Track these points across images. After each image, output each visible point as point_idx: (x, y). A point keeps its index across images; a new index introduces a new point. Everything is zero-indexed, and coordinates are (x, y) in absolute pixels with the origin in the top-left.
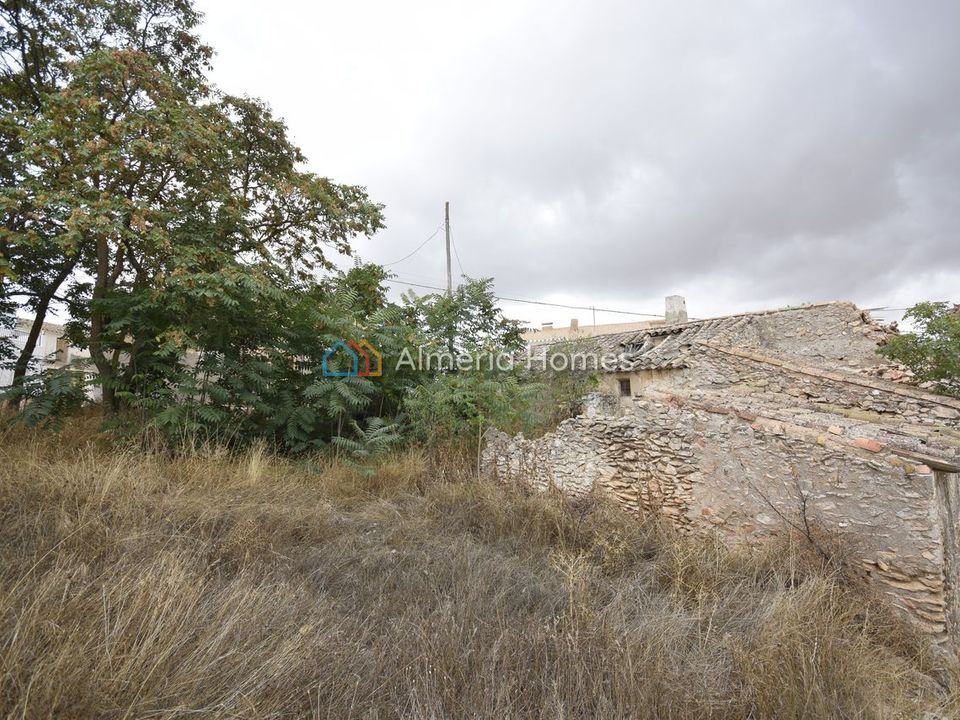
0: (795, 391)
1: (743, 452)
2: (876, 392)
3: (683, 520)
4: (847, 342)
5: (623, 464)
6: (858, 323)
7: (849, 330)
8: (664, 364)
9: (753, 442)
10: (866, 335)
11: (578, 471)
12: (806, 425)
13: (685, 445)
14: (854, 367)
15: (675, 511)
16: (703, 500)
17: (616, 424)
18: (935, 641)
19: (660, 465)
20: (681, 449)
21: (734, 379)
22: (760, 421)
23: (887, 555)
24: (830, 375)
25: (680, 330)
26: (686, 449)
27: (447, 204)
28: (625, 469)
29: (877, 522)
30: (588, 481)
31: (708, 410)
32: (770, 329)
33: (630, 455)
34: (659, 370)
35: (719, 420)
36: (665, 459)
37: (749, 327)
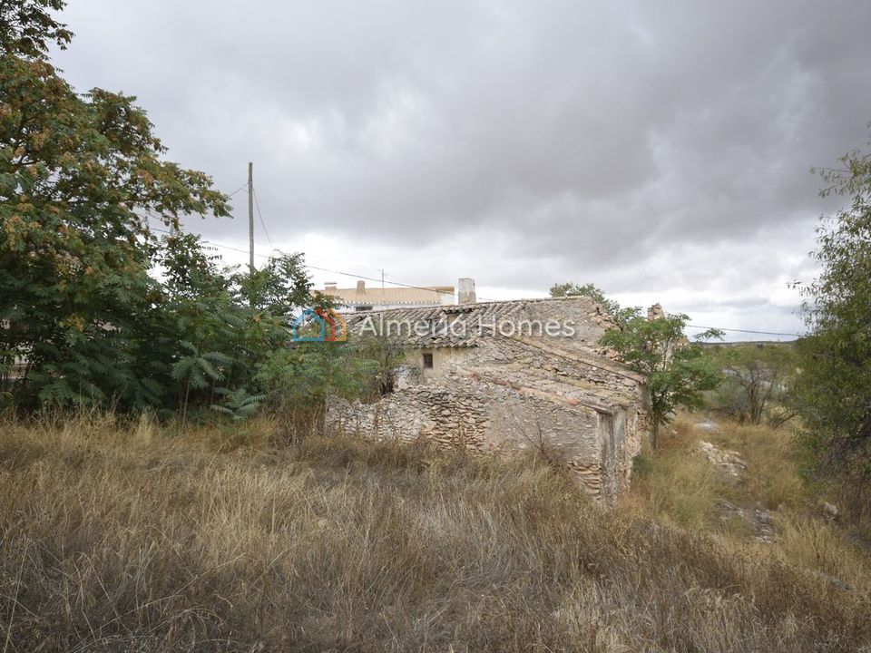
0: (548, 367)
1: (513, 407)
2: (594, 369)
3: (478, 451)
4: (587, 327)
5: (441, 419)
6: (594, 314)
7: (589, 319)
8: (461, 343)
9: (519, 401)
10: (599, 324)
11: (408, 426)
12: (547, 391)
13: (481, 405)
14: (590, 347)
15: (473, 447)
16: (490, 438)
17: (436, 392)
18: (595, 498)
19: (465, 418)
20: (479, 407)
21: (511, 357)
22: (523, 389)
23: (577, 458)
24: (570, 356)
25: (470, 310)
26: (482, 407)
27: (251, 165)
28: (442, 422)
29: (574, 441)
30: (415, 432)
31: (495, 382)
32: (538, 314)
33: (446, 412)
34: (457, 348)
35: (501, 388)
36: (469, 414)
37: (523, 312)
